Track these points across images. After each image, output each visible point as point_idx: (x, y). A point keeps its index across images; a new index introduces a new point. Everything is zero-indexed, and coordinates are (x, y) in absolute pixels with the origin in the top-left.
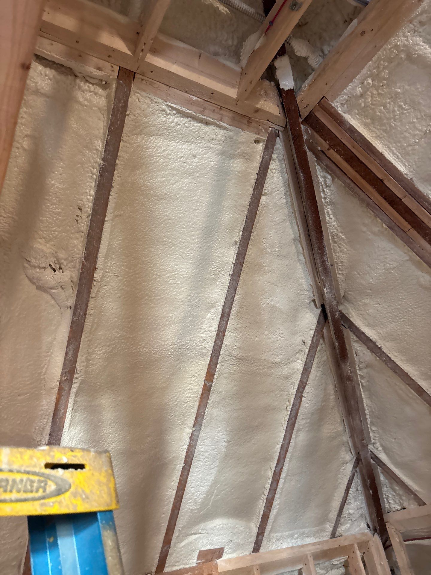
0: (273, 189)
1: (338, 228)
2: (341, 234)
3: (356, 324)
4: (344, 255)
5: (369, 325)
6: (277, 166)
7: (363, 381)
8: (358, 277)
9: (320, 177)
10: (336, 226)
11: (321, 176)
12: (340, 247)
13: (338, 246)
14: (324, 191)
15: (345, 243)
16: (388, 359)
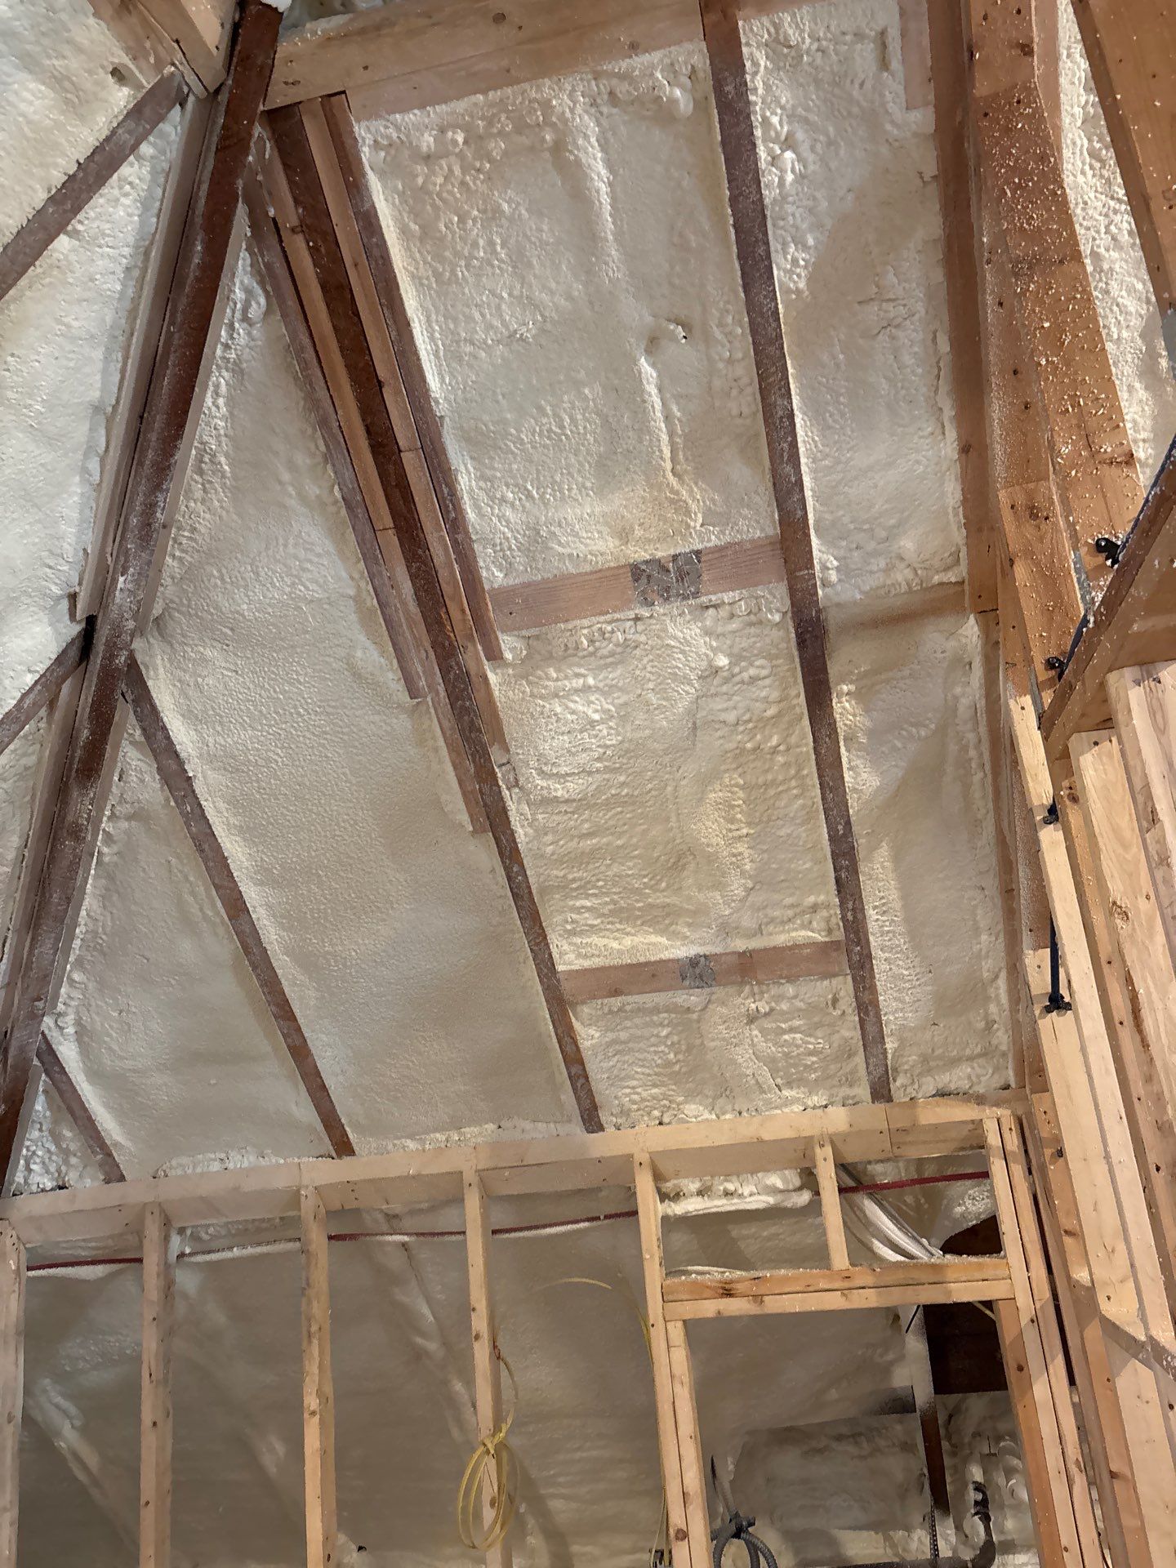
0: (104, 235)
1: (223, 439)
2: (223, 460)
3: (157, 701)
4: (208, 516)
5: (189, 715)
6: (140, 179)
7: (105, 850)
8: (216, 585)
9: (238, 285)
10: (222, 432)
11: (242, 282)
12: (205, 490)
13: (203, 485)
14: (231, 326)
15: (224, 486)
16: (197, 811)
